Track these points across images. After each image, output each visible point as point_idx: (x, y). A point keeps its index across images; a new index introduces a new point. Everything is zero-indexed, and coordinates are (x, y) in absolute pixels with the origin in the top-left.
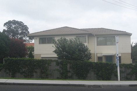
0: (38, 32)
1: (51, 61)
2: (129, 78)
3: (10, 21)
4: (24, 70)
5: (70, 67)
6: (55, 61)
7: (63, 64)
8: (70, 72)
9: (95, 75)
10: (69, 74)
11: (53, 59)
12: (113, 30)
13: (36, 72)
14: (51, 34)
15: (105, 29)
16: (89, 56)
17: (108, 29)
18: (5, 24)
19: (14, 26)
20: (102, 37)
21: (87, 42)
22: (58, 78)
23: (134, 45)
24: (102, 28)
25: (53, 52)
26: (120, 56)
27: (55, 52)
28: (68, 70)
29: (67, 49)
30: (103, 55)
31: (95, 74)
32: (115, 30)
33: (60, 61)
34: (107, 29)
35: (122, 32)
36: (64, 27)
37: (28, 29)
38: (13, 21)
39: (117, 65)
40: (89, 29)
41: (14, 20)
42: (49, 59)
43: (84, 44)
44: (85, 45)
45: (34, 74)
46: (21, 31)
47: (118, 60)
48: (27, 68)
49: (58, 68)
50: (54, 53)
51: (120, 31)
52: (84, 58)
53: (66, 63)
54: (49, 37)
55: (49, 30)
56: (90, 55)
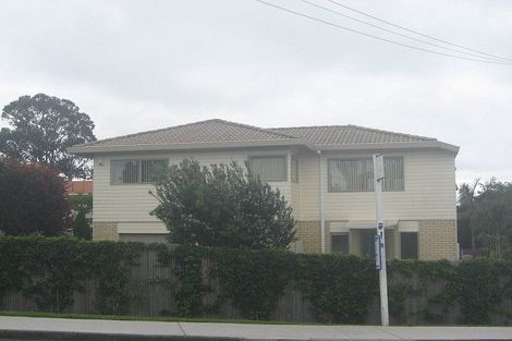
0: (107, 140)
1: (141, 247)
2: (438, 316)
3: (27, 97)
4: (35, 280)
5: (212, 273)
6: (153, 247)
7: (186, 260)
8: (209, 289)
9: (308, 303)
10: (208, 300)
11: (148, 241)
12: (390, 134)
13: (82, 290)
14: (157, 145)
15: (361, 129)
16: (284, 231)
17: (373, 131)
18: (8, 110)
19: (39, 117)
20: (337, 160)
21: (289, 176)
22: (165, 315)
23: (481, 190)
24: (349, 126)
25: (151, 214)
26: (416, 230)
27: (159, 212)
28: (205, 282)
29: (199, 203)
30: (350, 225)
31: (307, 297)
32: (399, 135)
33: (172, 247)
34: (369, 130)
35: (423, 139)
36: (208, 122)
37: (93, 126)
38: (37, 96)
39: (378, 263)
40: (303, 128)
41: (43, 96)
42: (134, 240)
43: (270, 184)
44: (274, 189)
45: (76, 296)
46: (66, 137)
47: (381, 245)
48: (48, 275)
49: (166, 273)
50: (154, 218)
51: (414, 138)
52: (264, 239)
53: (194, 255)
54: (149, 157)
55: (152, 132)
56: (291, 227)
